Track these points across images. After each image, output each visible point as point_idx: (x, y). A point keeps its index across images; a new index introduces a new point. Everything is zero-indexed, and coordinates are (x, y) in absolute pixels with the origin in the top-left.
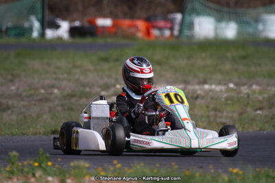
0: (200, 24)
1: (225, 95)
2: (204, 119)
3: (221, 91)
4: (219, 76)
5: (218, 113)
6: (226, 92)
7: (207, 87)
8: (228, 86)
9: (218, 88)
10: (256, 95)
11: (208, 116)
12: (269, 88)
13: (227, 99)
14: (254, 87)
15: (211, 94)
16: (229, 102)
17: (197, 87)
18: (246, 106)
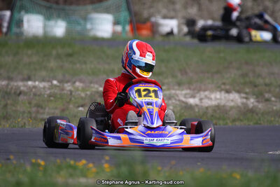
0: (28, 21)
1: (48, 92)
2: (26, 115)
3: (44, 88)
4: (44, 73)
5: (39, 109)
6: (49, 89)
7: (30, 83)
8: (52, 83)
9: (42, 85)
10: (79, 92)
12: (92, 85)
13: (50, 96)
14: (77, 84)
15: (34, 90)
16: (52, 98)
17: (20, 84)
18: (69, 103)
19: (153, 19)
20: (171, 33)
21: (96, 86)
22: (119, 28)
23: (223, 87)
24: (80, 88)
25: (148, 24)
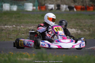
1: (12, 29)
3: (11, 28)
4: (10, 23)
5: (9, 35)
6: (12, 28)
7: (6, 26)
8: (13, 26)
9: (10, 27)
10: (22, 29)
11: (6, 36)
12: (27, 27)
13: (13, 30)
14: (22, 26)
15: (7, 29)
16: (13, 31)
17: (3, 27)
18: (19, 33)
19: (46, 5)
20: (52, 9)
21: (28, 27)
22: (35, 8)
23: (70, 27)
24: (23, 28)
25: (44, 6)
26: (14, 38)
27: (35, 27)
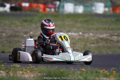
0: (67, 6)
1: (78, 37)
3: (76, 36)
4: (75, 29)
5: (74, 45)
9: (75, 34)
10: (91, 38)
12: (97, 35)
13: (79, 39)
14: (91, 34)
15: (72, 37)
16: (80, 40)
18: (87, 42)
21: (99, 35)
22: (107, 9)
24: (92, 36)
25: (119, 8)
26: (80, 49)
27: (108, 35)
